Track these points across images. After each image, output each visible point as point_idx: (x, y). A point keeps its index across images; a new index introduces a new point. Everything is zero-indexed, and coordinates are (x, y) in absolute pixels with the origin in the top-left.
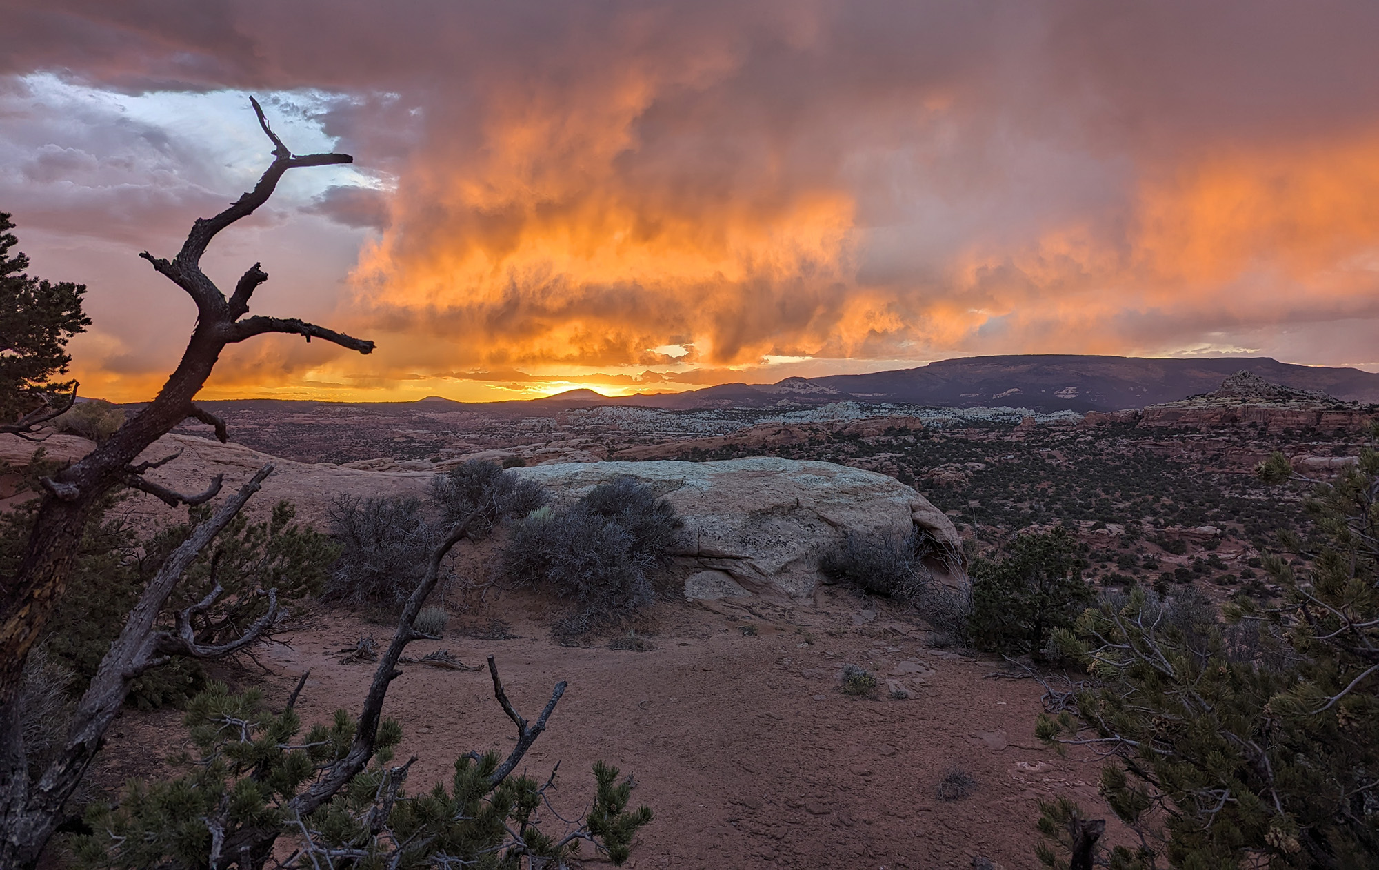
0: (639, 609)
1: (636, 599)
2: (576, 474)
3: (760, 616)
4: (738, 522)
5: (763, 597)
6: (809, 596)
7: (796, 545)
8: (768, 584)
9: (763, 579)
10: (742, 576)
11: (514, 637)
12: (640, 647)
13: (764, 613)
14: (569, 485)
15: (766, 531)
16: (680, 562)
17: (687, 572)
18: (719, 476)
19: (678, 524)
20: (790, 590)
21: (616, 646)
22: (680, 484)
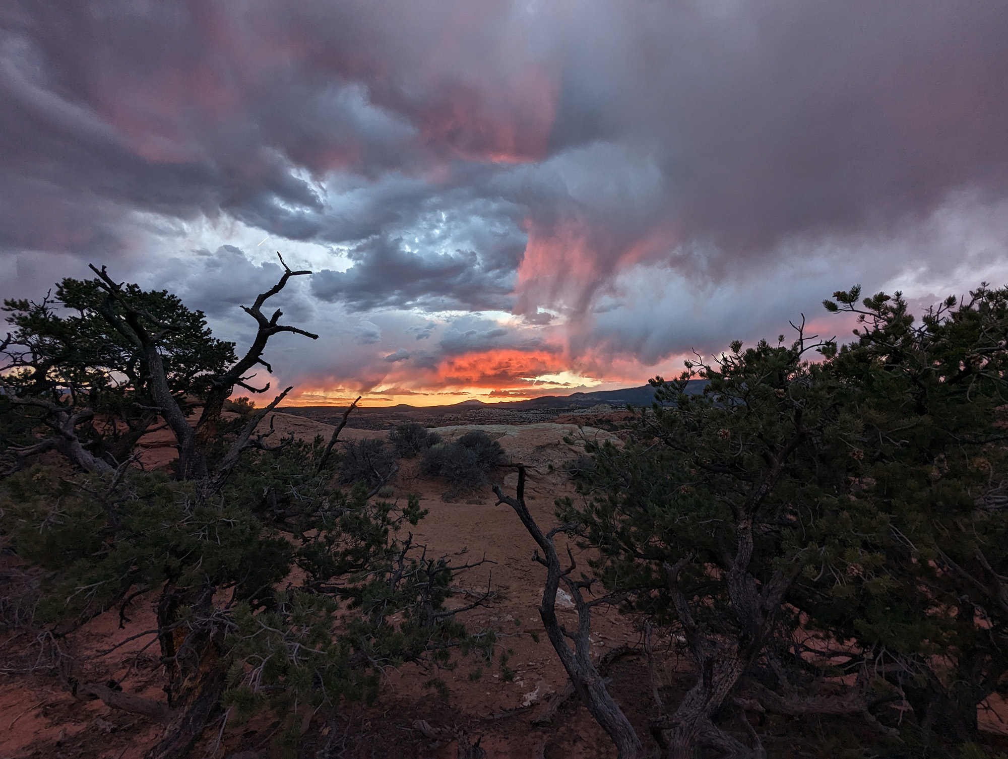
0: (481, 488)
1: (479, 483)
2: (456, 430)
3: (538, 492)
4: (530, 451)
5: (541, 484)
6: (563, 484)
7: (557, 462)
8: (543, 479)
9: (541, 476)
10: (531, 475)
11: (424, 499)
12: (480, 503)
13: (540, 491)
14: (452, 435)
15: (543, 455)
16: (502, 468)
17: (506, 473)
18: (523, 431)
19: (502, 452)
20: (554, 481)
21: (470, 503)
22: (504, 434)
